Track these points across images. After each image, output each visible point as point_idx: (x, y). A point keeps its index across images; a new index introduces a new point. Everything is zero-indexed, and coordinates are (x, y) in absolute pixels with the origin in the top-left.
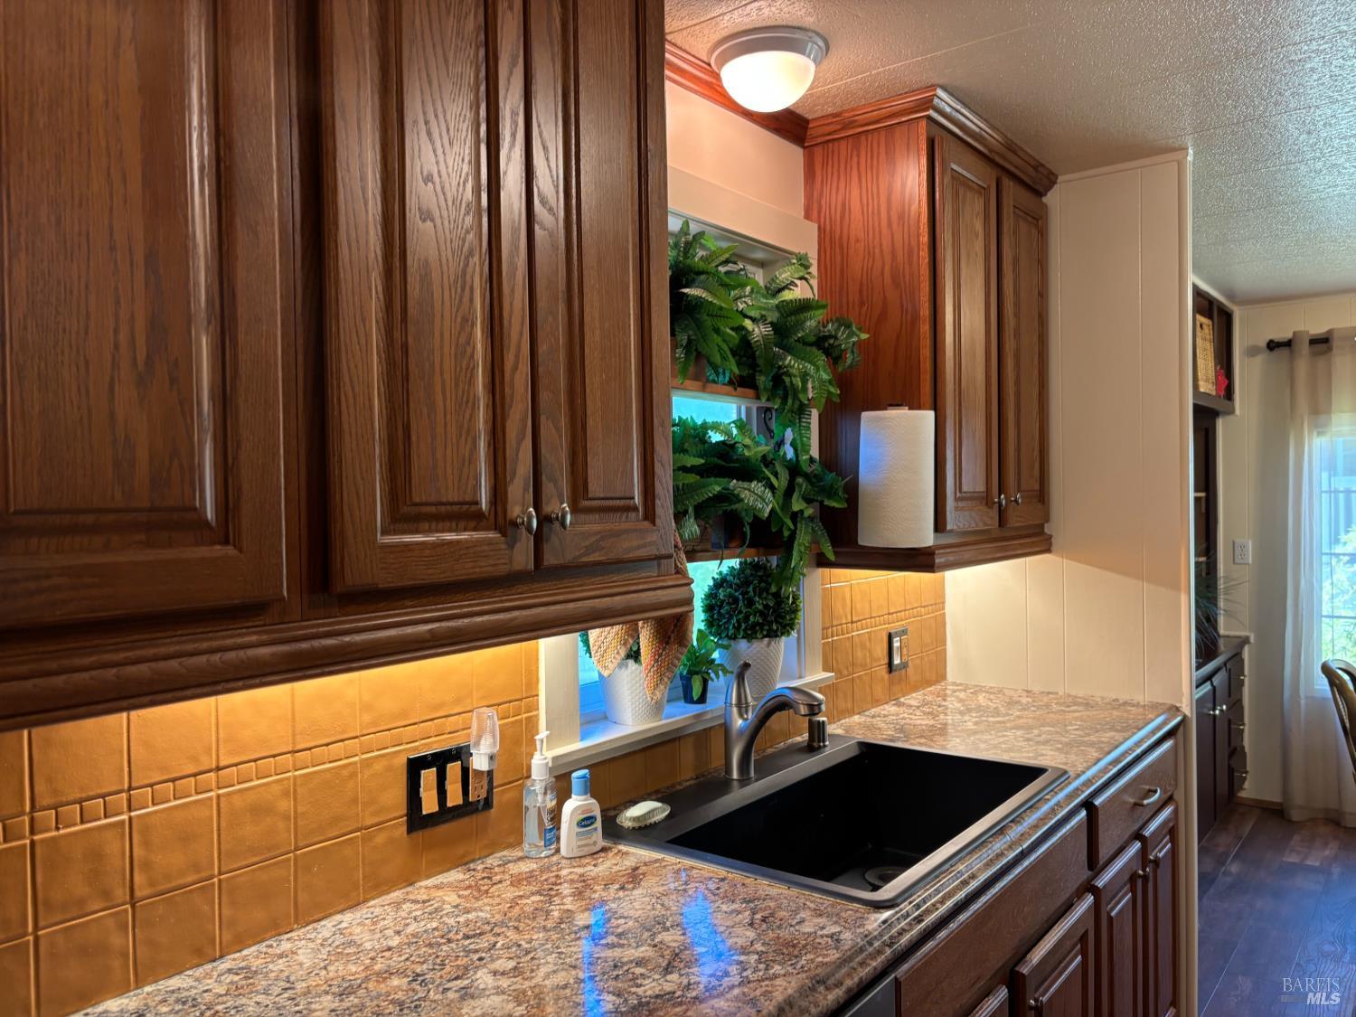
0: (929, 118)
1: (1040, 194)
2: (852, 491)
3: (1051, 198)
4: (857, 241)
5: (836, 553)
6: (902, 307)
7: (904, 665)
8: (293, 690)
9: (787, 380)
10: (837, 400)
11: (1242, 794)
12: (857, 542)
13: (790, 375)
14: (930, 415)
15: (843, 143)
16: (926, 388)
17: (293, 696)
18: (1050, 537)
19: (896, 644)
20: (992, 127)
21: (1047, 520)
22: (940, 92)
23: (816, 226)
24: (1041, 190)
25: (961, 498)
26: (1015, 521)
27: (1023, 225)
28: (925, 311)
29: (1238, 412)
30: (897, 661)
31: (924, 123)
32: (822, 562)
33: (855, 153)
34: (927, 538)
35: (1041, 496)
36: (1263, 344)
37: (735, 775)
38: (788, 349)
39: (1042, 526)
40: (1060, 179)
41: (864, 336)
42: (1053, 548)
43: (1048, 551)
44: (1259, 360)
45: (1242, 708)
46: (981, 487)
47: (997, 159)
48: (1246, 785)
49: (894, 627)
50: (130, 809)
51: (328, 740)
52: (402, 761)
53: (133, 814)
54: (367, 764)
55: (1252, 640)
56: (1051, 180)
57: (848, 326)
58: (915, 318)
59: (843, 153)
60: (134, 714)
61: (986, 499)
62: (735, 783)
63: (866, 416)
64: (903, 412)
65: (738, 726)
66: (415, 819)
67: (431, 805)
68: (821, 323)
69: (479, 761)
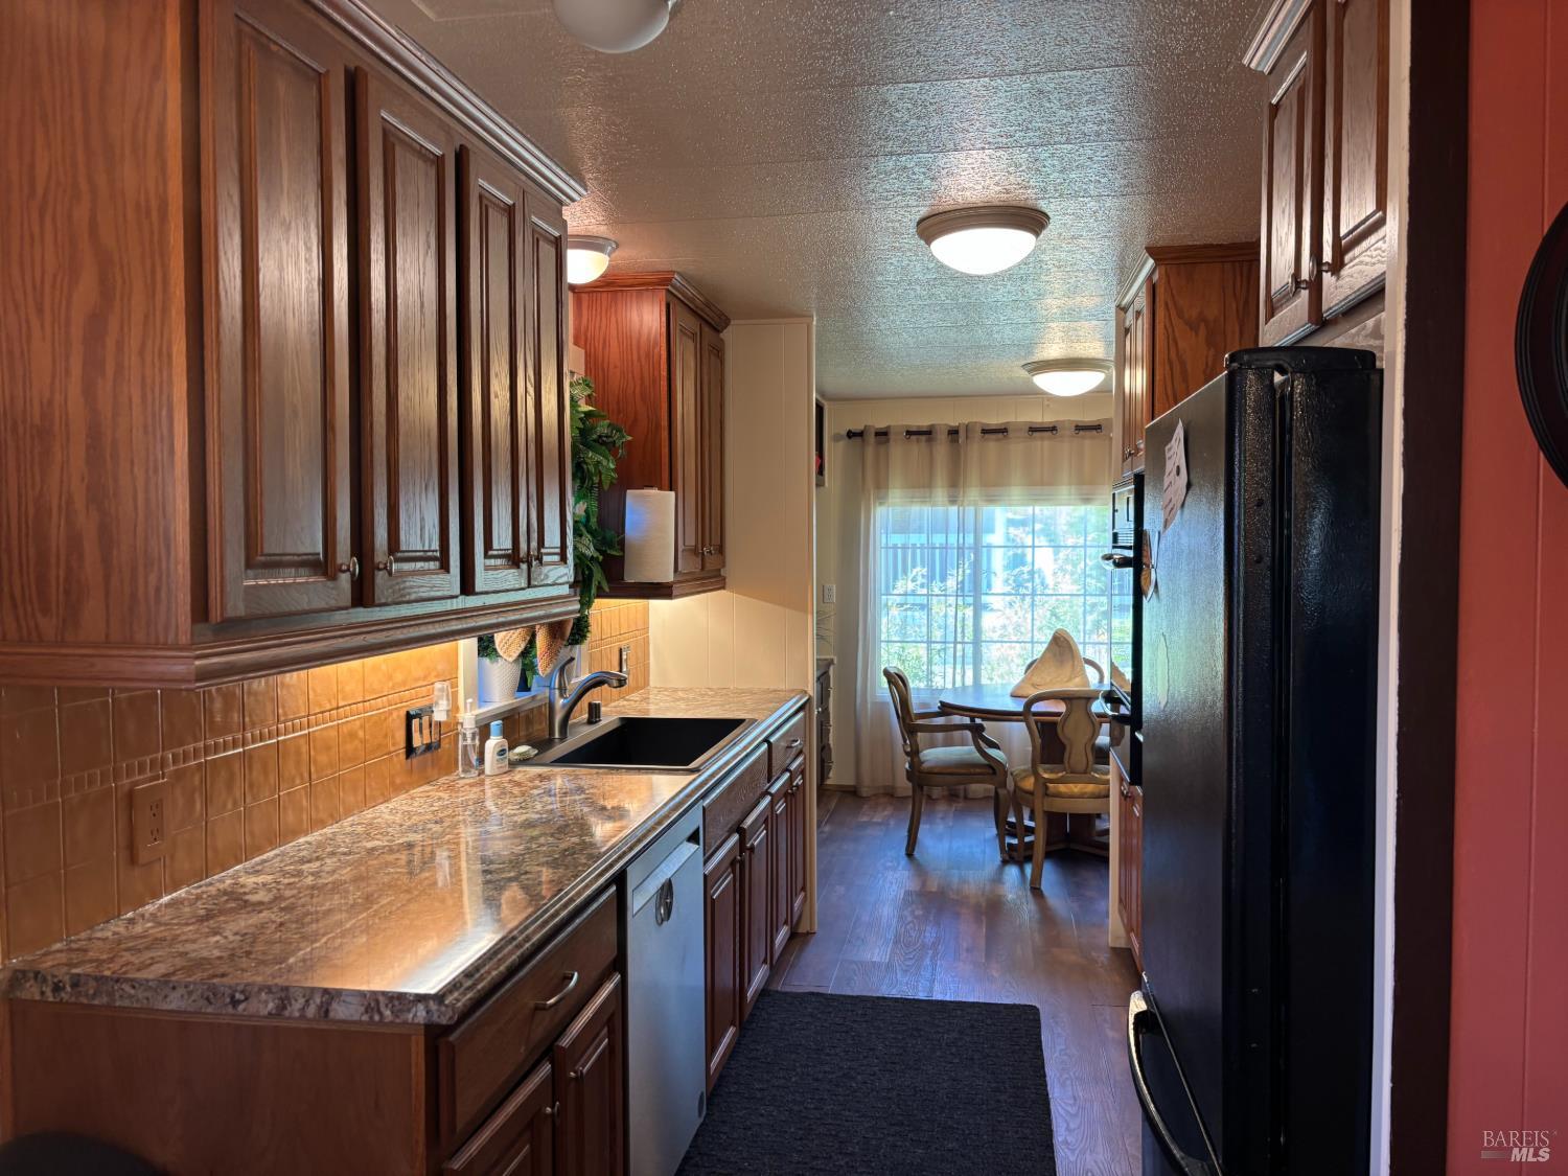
0: (668, 290)
1: (718, 331)
2: (622, 544)
3: (726, 335)
4: (615, 367)
5: (610, 588)
6: (648, 417)
8: (363, 664)
9: (585, 467)
10: (614, 481)
11: (829, 782)
12: (623, 579)
13: (587, 464)
14: (670, 496)
15: (605, 295)
16: (666, 480)
17: (363, 667)
18: (724, 579)
19: (624, 655)
20: (700, 293)
21: (724, 566)
22: (676, 276)
23: (583, 351)
24: (719, 328)
25: (685, 550)
26: (709, 566)
27: (712, 357)
28: (665, 423)
29: (827, 484)
31: (664, 291)
32: (601, 594)
33: (613, 304)
34: (670, 577)
35: (721, 550)
36: (844, 433)
37: (557, 736)
38: (589, 447)
39: (721, 570)
40: (732, 322)
41: (630, 438)
42: (727, 586)
43: (723, 588)
44: (842, 444)
45: (829, 714)
46: (694, 543)
47: (699, 312)
48: (831, 775)
49: (623, 644)
50: (308, 727)
51: (375, 696)
52: (403, 713)
53: (311, 730)
54: (390, 712)
55: (835, 662)
56: (727, 322)
57: (619, 430)
58: (658, 426)
59: (604, 303)
60: (311, 671)
61: (696, 551)
62: (557, 741)
63: (630, 493)
64: (654, 492)
65: (560, 702)
66: (410, 750)
67: (417, 742)
68: (602, 428)
69: (439, 715)
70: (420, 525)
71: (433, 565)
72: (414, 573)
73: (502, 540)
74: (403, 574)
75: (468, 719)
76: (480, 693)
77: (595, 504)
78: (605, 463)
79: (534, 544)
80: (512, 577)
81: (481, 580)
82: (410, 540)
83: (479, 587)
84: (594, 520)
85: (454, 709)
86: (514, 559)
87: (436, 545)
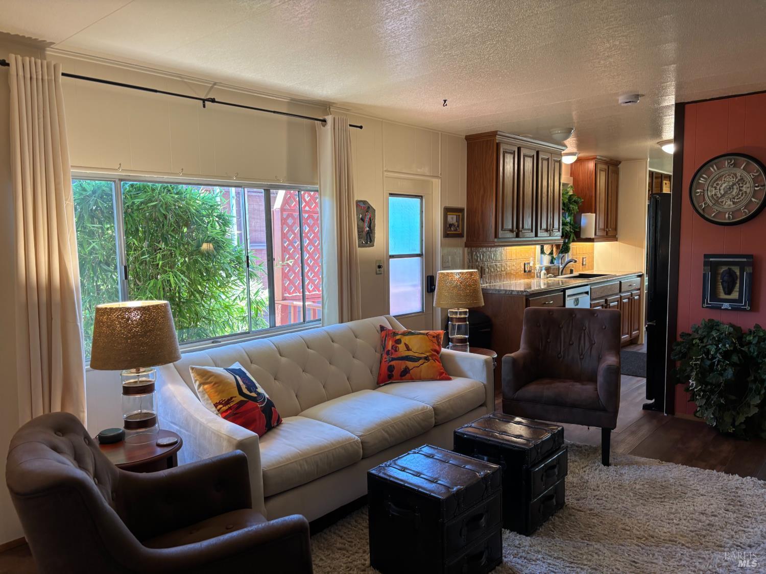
0: (596, 159)
2: (580, 228)
4: (581, 181)
5: (577, 239)
6: (589, 194)
7: (585, 264)
10: (578, 212)
12: (580, 237)
13: (570, 208)
14: (594, 215)
15: (578, 163)
16: (593, 210)
19: (584, 260)
20: (607, 158)
21: (617, 234)
22: (598, 156)
23: (573, 178)
24: (618, 165)
25: (599, 229)
26: (610, 234)
27: (613, 174)
28: (594, 195)
30: (584, 263)
31: (594, 161)
32: (574, 241)
33: (581, 165)
34: (593, 236)
35: (616, 229)
37: (560, 274)
38: (571, 203)
39: (615, 236)
40: (622, 162)
41: (583, 200)
42: (618, 239)
43: (617, 241)
46: (603, 227)
47: (609, 163)
49: (584, 256)
50: (506, 262)
51: (518, 258)
52: (524, 262)
54: (521, 262)
56: (620, 163)
57: (580, 199)
58: (592, 196)
59: (578, 165)
61: (604, 230)
63: (583, 214)
64: (590, 214)
65: (561, 266)
66: (525, 271)
67: (526, 269)
68: (575, 198)
69: (531, 265)
70: (528, 223)
71: (530, 231)
72: (526, 232)
73: (544, 226)
74: (524, 232)
75: (538, 266)
76: (541, 261)
77: (573, 218)
78: (575, 207)
79: (551, 227)
80: (546, 234)
81: (539, 234)
82: (526, 226)
83: (539, 236)
84: (572, 222)
85: (534, 264)
86: (547, 230)
87: (530, 227)
